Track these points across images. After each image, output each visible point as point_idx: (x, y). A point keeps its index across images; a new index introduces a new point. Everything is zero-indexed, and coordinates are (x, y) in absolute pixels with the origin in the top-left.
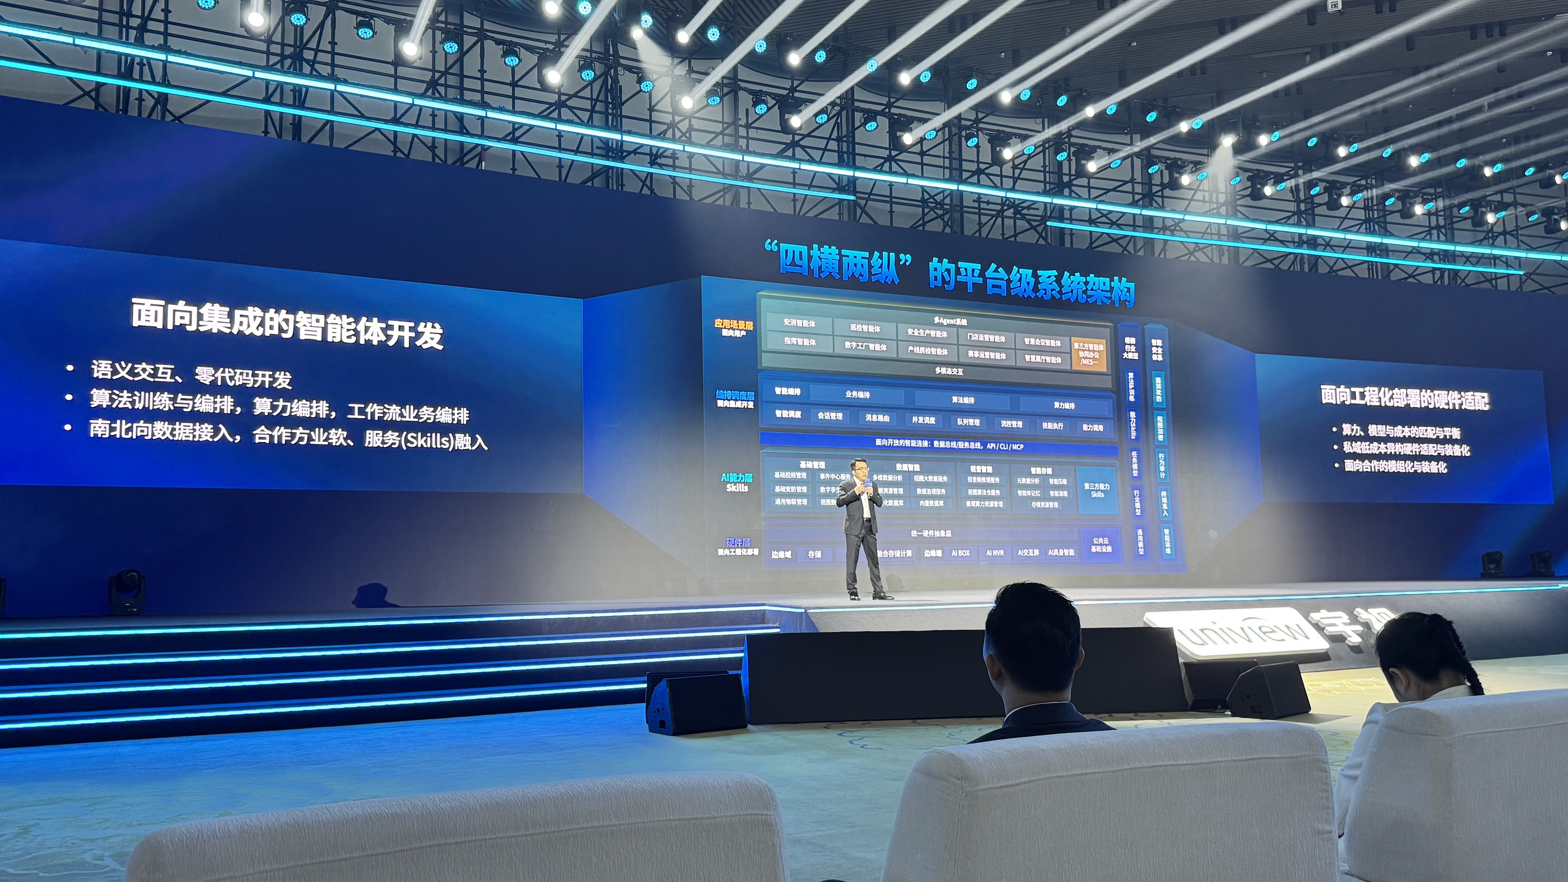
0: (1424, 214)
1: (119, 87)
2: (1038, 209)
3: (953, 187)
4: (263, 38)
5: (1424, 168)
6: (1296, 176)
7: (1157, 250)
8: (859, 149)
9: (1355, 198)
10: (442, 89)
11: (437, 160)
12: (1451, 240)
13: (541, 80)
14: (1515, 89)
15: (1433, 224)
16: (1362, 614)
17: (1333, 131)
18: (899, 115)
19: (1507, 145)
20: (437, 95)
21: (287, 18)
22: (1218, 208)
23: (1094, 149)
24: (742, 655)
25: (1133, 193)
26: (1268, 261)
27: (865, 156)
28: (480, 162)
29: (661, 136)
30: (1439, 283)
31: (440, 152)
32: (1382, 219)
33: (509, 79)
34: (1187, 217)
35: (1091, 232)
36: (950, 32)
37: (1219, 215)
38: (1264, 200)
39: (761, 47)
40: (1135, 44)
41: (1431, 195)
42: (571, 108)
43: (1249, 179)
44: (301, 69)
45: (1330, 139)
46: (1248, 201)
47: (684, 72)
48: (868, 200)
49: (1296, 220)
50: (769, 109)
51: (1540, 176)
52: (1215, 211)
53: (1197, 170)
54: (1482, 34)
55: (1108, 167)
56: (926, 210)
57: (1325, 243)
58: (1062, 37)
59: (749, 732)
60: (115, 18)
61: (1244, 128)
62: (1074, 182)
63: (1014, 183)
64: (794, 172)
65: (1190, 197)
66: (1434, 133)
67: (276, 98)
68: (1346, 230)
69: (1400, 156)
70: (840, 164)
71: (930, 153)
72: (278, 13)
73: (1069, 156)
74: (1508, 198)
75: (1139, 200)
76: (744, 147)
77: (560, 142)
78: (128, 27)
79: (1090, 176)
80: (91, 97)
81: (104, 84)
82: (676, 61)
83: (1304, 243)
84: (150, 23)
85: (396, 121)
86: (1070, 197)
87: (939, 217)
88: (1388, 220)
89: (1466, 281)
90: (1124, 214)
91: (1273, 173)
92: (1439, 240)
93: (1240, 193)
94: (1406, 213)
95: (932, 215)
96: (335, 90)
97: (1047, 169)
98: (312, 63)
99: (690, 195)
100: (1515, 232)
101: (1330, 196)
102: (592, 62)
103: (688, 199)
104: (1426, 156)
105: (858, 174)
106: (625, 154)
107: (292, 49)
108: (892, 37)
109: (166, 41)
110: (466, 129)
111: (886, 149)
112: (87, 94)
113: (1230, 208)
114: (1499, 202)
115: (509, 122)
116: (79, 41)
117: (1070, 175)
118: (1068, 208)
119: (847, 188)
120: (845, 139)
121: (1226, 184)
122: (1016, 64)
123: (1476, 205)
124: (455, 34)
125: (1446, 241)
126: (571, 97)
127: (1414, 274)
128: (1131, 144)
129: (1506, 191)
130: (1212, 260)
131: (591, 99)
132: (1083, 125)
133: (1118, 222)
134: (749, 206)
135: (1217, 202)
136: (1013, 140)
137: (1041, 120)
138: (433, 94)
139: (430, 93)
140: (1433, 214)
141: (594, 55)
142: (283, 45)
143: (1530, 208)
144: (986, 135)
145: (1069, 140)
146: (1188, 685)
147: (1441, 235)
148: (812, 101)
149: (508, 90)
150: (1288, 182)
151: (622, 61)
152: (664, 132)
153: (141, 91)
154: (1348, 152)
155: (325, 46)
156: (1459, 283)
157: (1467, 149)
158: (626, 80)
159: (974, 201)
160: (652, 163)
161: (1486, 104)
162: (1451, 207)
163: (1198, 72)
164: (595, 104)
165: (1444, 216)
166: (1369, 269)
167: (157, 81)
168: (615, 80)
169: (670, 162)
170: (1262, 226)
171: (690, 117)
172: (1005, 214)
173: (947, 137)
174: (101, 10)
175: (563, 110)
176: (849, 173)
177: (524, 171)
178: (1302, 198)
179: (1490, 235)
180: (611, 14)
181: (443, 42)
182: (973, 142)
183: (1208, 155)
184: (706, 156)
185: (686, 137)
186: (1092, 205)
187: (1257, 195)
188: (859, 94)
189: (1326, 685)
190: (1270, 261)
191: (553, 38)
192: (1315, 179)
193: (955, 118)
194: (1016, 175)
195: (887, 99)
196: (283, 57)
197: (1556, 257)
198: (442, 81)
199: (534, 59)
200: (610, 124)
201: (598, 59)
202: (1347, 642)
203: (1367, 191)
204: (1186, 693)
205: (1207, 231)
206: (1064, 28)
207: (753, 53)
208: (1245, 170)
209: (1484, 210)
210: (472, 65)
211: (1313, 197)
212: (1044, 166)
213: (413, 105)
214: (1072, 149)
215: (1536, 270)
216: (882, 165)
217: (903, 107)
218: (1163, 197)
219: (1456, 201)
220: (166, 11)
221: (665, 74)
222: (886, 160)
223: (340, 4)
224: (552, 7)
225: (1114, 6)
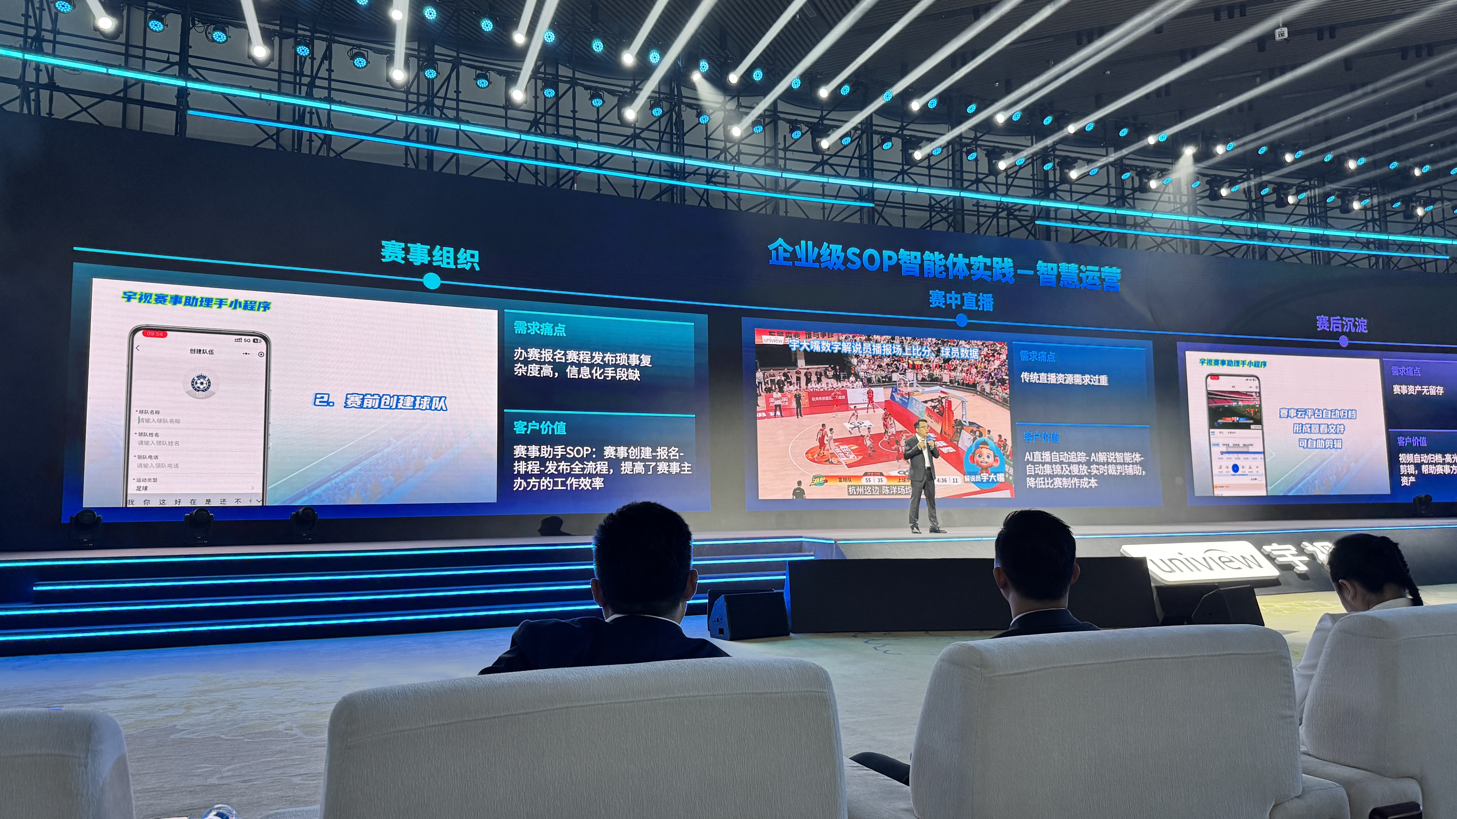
0: (1360, 210)
1: (294, 130)
2: (1027, 211)
3: (956, 194)
4: (403, 89)
5: (1360, 170)
6: (1248, 179)
7: (1129, 244)
8: (876, 165)
9: (1300, 197)
10: (542, 127)
11: (539, 184)
12: (1385, 231)
13: (620, 117)
14: (1440, 101)
15: (1369, 217)
16: (1308, 547)
17: (1282, 140)
18: (910, 136)
19: (1435, 148)
20: (539, 131)
21: (421, 73)
22: (1181, 208)
23: (1074, 160)
24: (785, 577)
25: (1109, 196)
26: (1224, 251)
27: (882, 170)
28: (573, 184)
29: (716, 159)
30: (1375, 267)
31: (541, 177)
32: (1323, 214)
33: (594, 117)
34: (1155, 215)
35: (1073, 229)
37: (1182, 213)
38: (1221, 201)
39: (797, 85)
40: (1109, 72)
41: (1367, 192)
42: (644, 139)
43: (1208, 182)
44: (433, 113)
45: (1277, 148)
46: (1207, 201)
47: (734, 107)
48: (884, 206)
49: (1249, 216)
50: (803, 135)
52: (1179, 210)
53: (1163, 176)
54: (1412, 55)
55: (1086, 175)
56: (933, 214)
57: (1273, 235)
58: (1047, 68)
59: (791, 639)
60: (291, 78)
61: (1203, 140)
62: (1058, 188)
63: (1008, 190)
64: (823, 185)
65: (1157, 199)
66: (1369, 140)
67: (413, 137)
68: (1293, 224)
69: (1339, 160)
70: (862, 177)
71: (936, 166)
72: (414, 70)
73: (1054, 166)
74: (1436, 194)
75: (1113, 202)
76: (783, 166)
77: (635, 166)
78: (301, 84)
79: (1071, 182)
80: (273, 139)
81: (283, 129)
82: (728, 98)
83: (1255, 235)
84: (317, 80)
85: (507, 153)
86: (1055, 200)
87: (944, 219)
88: (1328, 215)
89: (1398, 265)
90: (1102, 213)
91: (1228, 177)
92: (1374, 231)
93: (1199, 195)
94: (1346, 209)
95: (938, 217)
96: (460, 129)
97: (1036, 178)
98: (441, 108)
99: (739, 207)
100: (1442, 223)
101: (1278, 196)
102: (660, 101)
103: (737, 209)
104: (1362, 161)
105: (876, 185)
106: (686, 175)
107: (426, 98)
108: (904, 73)
109: (329, 94)
110: (562, 158)
111: (899, 164)
112: (270, 137)
113: (1191, 208)
114: (1427, 197)
115: (595, 151)
116: (265, 96)
117: (1055, 182)
118: (1053, 209)
119: (867, 197)
120: (865, 157)
121: (1188, 188)
122: (1009, 92)
123: (1408, 201)
124: (552, 82)
125: (1381, 232)
126: (643, 130)
127: (1354, 259)
128: (1107, 155)
129: (1434, 188)
130: (1177, 252)
131: (660, 132)
132: (1065, 140)
133: (1097, 221)
134: (786, 214)
135: (1181, 203)
136: (1007, 154)
137: (1030, 137)
138: (536, 130)
139: (533, 130)
140: (1369, 209)
141: (662, 96)
142: (418, 94)
143: (1454, 202)
144: (984, 150)
145: (1054, 153)
146: (1159, 605)
147: (1376, 227)
148: (838, 127)
149: (594, 126)
150: (1242, 184)
151: (685, 100)
152: (718, 156)
153: (310, 133)
154: (1294, 159)
155: (451, 94)
156: (1392, 267)
157: (1398, 153)
158: (688, 115)
159: (973, 205)
160: (708, 182)
161: (1416, 114)
162: (1384, 203)
163: (1163, 94)
164: (663, 135)
165: (1379, 210)
166: (1312, 257)
167: (324, 126)
168: (679, 115)
169: (723, 180)
170: (1220, 222)
171: (739, 142)
172: (1000, 215)
173: (950, 153)
174: (280, 71)
175: (637, 141)
176: (869, 184)
177: (606, 191)
178: (1254, 198)
179: (1420, 226)
180: (675, 63)
181: (543, 89)
182: (972, 157)
183: (1172, 164)
184: (751, 174)
185: (736, 159)
186: (1074, 207)
187: (1215, 196)
188: (877, 120)
189: (1277, 606)
190: (1226, 251)
191: (630, 83)
192: (1265, 181)
193: (957, 137)
194: (1009, 183)
195: (900, 123)
196: (419, 104)
198: (542, 120)
199: (614, 100)
200: (674, 150)
201: (665, 99)
202: (1295, 570)
203: (1311, 191)
204: (1157, 612)
205: (1172, 227)
206: (1048, 61)
207: (790, 89)
208: (1204, 175)
209: (1414, 204)
210: (565, 107)
211: (1262, 196)
212: (1033, 175)
213: (520, 140)
214: (1057, 161)
216: (896, 177)
217: (914, 130)
218: (1134, 199)
219: (1389, 198)
220: (330, 70)
221: (719, 110)
222: (899, 173)
223: (463, 61)
224: (628, 59)
225: (1090, 41)
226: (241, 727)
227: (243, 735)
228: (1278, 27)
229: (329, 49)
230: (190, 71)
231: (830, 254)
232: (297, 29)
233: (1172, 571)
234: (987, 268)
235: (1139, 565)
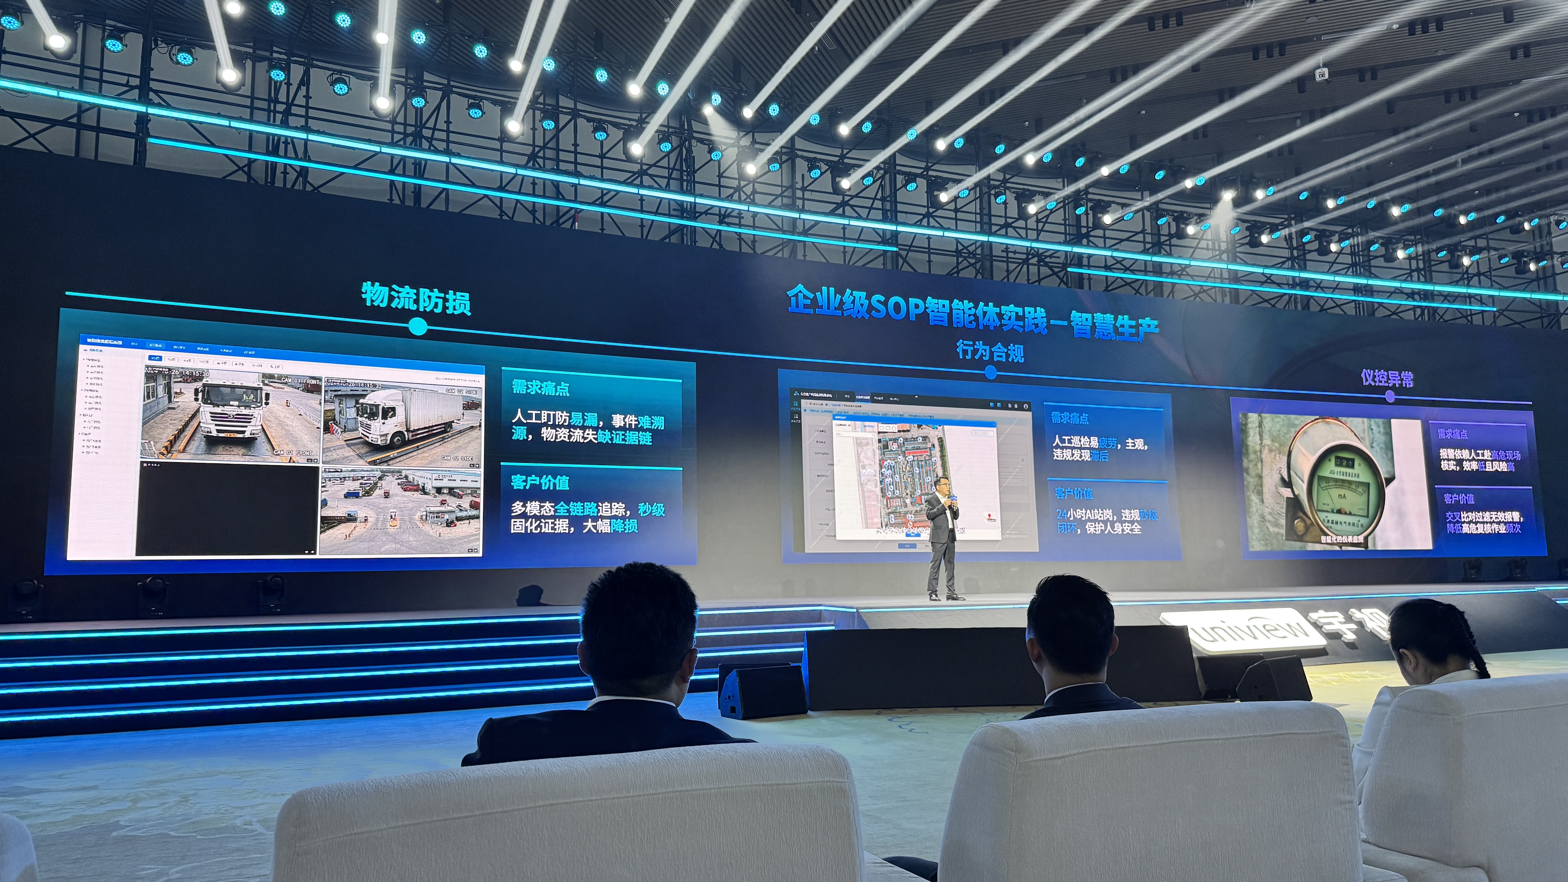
0: (1405, 259)
1: (267, 162)
2: (1059, 257)
3: (984, 238)
4: (388, 119)
5: (1404, 217)
6: (1289, 226)
7: (1166, 292)
8: (900, 207)
9: (1342, 245)
10: (540, 161)
11: (537, 222)
12: (1429, 280)
13: (626, 152)
14: (1485, 146)
15: (1414, 266)
16: (1356, 614)
17: (1322, 185)
18: (936, 177)
19: (1480, 195)
20: (537, 166)
21: (409, 101)
22: (1220, 255)
23: (1109, 204)
24: (802, 649)
25: (1144, 242)
26: (1265, 301)
27: (906, 213)
28: (573, 223)
29: (729, 198)
30: (1420, 319)
31: (540, 216)
32: (1367, 263)
33: (598, 152)
34: (1193, 263)
35: (1107, 277)
36: (980, 105)
37: (1220, 260)
38: (1261, 248)
39: (815, 121)
40: (1144, 112)
41: (1412, 241)
42: (651, 176)
43: (1247, 229)
44: (421, 145)
45: (1319, 194)
46: (1247, 249)
47: (748, 144)
48: (908, 251)
49: (1290, 265)
50: (822, 174)
51: (1510, 223)
52: (1218, 257)
53: (1201, 221)
54: (1455, 98)
55: (1121, 219)
56: (960, 259)
57: (1316, 285)
58: (1079, 106)
59: (809, 717)
60: (264, 105)
61: (1242, 184)
62: (1091, 233)
63: (1038, 235)
64: (844, 227)
65: (1195, 245)
66: (1413, 186)
67: (400, 170)
68: (1336, 273)
69: (1383, 207)
70: (884, 220)
71: (963, 209)
72: (401, 98)
73: (1086, 210)
74: (1481, 243)
75: (1149, 249)
76: (801, 207)
77: (641, 204)
78: (275, 112)
79: (1105, 228)
80: (244, 172)
81: (256, 160)
82: (742, 134)
83: (1298, 284)
84: (293, 108)
85: (501, 189)
86: (1088, 246)
87: (971, 265)
88: (1372, 264)
89: (1444, 317)
90: (1137, 260)
91: (1269, 223)
92: (1419, 281)
93: (1240, 242)
94: (1390, 257)
95: (965, 264)
96: (450, 162)
97: (1067, 223)
98: (430, 140)
99: (754, 249)
100: (1489, 273)
101: (1320, 244)
102: (669, 135)
103: (752, 251)
104: (1407, 207)
105: (901, 228)
106: (697, 215)
107: (413, 129)
108: (929, 111)
109: (307, 122)
110: (562, 195)
111: (924, 206)
112: (240, 169)
113: (1230, 255)
114: (1473, 246)
115: (599, 188)
116: (235, 124)
117: (1087, 227)
118: (1086, 256)
119: (890, 241)
120: (888, 199)
121: (1227, 235)
122: (1039, 131)
123: (1453, 249)
124: (553, 113)
125: (1426, 282)
126: (651, 166)
127: (1397, 311)
128: (1142, 199)
129: (1480, 236)
130: (1215, 301)
131: (669, 168)
132: (1097, 183)
133: (1132, 268)
134: (805, 258)
135: (1219, 250)
136: (1037, 197)
137: (1061, 180)
138: (534, 165)
139: (530, 164)
140: (1413, 258)
141: (671, 130)
142: (405, 124)
143: (1503, 252)
144: (1013, 193)
145: (1086, 197)
146: (1201, 677)
147: (1421, 276)
148: (860, 166)
149: (598, 161)
150: (1283, 231)
151: (695, 135)
152: (732, 195)
153: (285, 165)
154: (1335, 205)
155: (442, 125)
156: (1437, 320)
157: (1443, 200)
158: (698, 151)
159: (1002, 251)
160: (721, 222)
161: (1460, 160)
162: (1429, 252)
163: (1201, 136)
164: (672, 172)
165: (1423, 259)
166: (1356, 307)
167: (300, 157)
168: (689, 151)
169: (737, 221)
170: (1259, 270)
171: (754, 181)
172: (1031, 261)
173: (978, 195)
174: (252, 98)
175: (644, 177)
176: (893, 227)
177: (611, 230)
178: (1295, 245)
179: (1466, 276)
180: (685, 95)
181: (541, 121)
182: (1001, 199)
183: (1210, 209)
184: (767, 215)
185: (750, 199)
186: (1108, 253)
187: (1254, 243)
188: (900, 160)
189: (1325, 677)
190: (1267, 301)
191: (636, 116)
192: (1306, 228)
193: (985, 178)
194: (1040, 228)
195: (925, 163)
196: (406, 135)
197: (1527, 295)
198: (541, 154)
199: (620, 134)
200: (685, 188)
201: (674, 133)
202: (1342, 639)
203: (1353, 238)
204: (1199, 684)
205: (1210, 275)
206: (1081, 99)
207: (808, 125)
208: (1244, 221)
209: (1459, 253)
210: (566, 140)
211: (1304, 244)
212: (1065, 220)
213: (516, 175)
214: (1090, 204)
215: (1509, 306)
216: (921, 220)
217: (940, 170)
218: (1170, 245)
219: (1434, 246)
220: (307, 97)
221: (733, 146)
222: (924, 216)
223: (454, 89)
224: (635, 90)
225: (1125, 78)
226: (193, 823)
227: (195, 832)
228: (1319, 67)
229: (306, 73)
230: (152, 95)
231: (853, 302)
232: (272, 52)
233: (1215, 640)
234: (1019, 318)
235: (1179, 635)
